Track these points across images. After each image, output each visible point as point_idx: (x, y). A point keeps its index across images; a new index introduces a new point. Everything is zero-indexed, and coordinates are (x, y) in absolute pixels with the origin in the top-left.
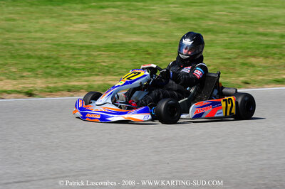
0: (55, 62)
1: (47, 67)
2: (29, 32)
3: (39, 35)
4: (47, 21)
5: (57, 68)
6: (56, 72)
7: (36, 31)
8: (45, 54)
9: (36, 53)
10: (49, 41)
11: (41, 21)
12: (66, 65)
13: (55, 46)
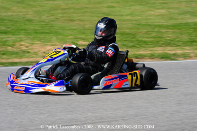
0: (132, 37)
1: (126, 40)
2: (122, 15)
3: (129, 17)
4: (137, 7)
5: (132, 42)
6: (131, 44)
7: (127, 15)
8: (127, 31)
9: (121, 30)
10: (134, 22)
11: (133, 8)
12: (140, 39)
13: (136, 26)
